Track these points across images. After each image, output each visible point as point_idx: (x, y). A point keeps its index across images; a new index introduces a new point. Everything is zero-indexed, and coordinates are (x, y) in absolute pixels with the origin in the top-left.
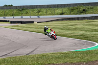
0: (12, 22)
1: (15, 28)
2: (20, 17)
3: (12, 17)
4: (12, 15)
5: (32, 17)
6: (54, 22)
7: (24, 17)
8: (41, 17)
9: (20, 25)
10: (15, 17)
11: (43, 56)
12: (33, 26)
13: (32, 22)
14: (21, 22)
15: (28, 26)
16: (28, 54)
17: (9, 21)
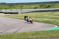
0: (5, 13)
1: (7, 16)
2: (10, 10)
3: (5, 10)
4: (6, 9)
5: (17, 10)
6: (30, 13)
7: (12, 10)
8: (22, 10)
9: (10, 14)
10: (7, 10)
11: (24, 33)
12: (18, 16)
13: (18, 13)
14: (11, 13)
15: (15, 15)
16: (15, 32)
17: (3, 12)
